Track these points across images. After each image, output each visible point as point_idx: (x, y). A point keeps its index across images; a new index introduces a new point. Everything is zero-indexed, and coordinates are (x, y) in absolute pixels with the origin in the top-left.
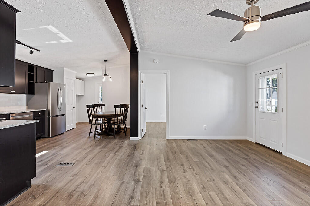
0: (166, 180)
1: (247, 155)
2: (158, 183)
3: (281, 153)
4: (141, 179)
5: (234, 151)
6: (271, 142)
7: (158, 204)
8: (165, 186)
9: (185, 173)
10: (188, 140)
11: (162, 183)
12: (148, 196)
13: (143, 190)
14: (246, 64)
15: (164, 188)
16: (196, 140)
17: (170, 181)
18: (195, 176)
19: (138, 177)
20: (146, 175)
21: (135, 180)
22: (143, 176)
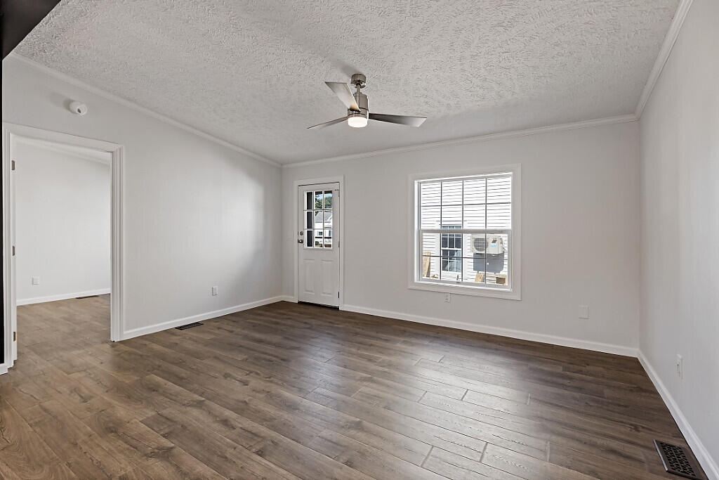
1: (305, 323)
2: (216, 426)
3: (337, 308)
4: (167, 443)
5: (283, 322)
6: (323, 295)
7: (262, 452)
8: (239, 423)
9: (247, 385)
10: (180, 328)
11: (225, 422)
12: (228, 455)
13: (201, 456)
14: (282, 165)
15: (240, 426)
16: (198, 324)
18: (271, 382)
19: (154, 445)
20: (167, 431)
21: (153, 455)
22: (164, 436)
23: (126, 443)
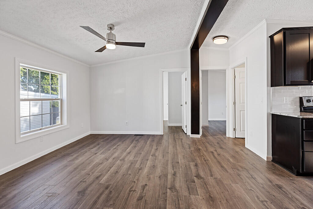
0: (169, 177)
2: (178, 175)
11: (174, 174)
17: (166, 176)
19: (199, 181)
20: (193, 183)
21: (201, 178)
22: (195, 182)
23: (207, 188)
